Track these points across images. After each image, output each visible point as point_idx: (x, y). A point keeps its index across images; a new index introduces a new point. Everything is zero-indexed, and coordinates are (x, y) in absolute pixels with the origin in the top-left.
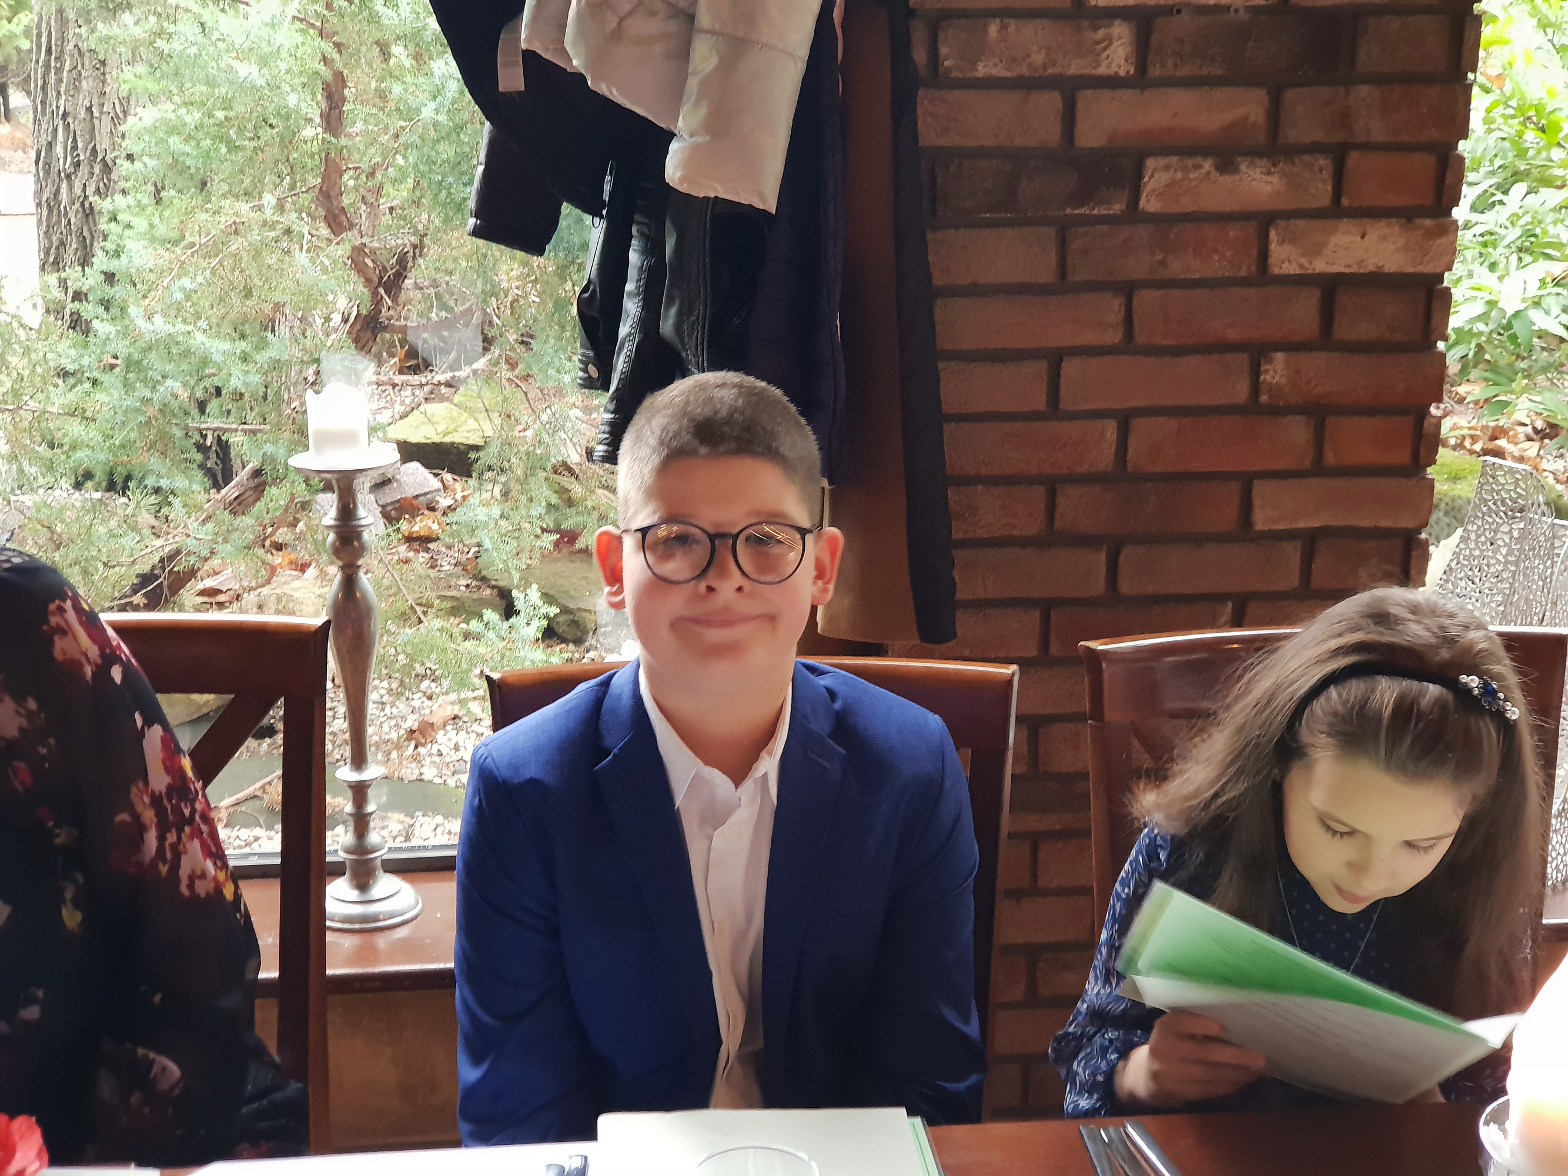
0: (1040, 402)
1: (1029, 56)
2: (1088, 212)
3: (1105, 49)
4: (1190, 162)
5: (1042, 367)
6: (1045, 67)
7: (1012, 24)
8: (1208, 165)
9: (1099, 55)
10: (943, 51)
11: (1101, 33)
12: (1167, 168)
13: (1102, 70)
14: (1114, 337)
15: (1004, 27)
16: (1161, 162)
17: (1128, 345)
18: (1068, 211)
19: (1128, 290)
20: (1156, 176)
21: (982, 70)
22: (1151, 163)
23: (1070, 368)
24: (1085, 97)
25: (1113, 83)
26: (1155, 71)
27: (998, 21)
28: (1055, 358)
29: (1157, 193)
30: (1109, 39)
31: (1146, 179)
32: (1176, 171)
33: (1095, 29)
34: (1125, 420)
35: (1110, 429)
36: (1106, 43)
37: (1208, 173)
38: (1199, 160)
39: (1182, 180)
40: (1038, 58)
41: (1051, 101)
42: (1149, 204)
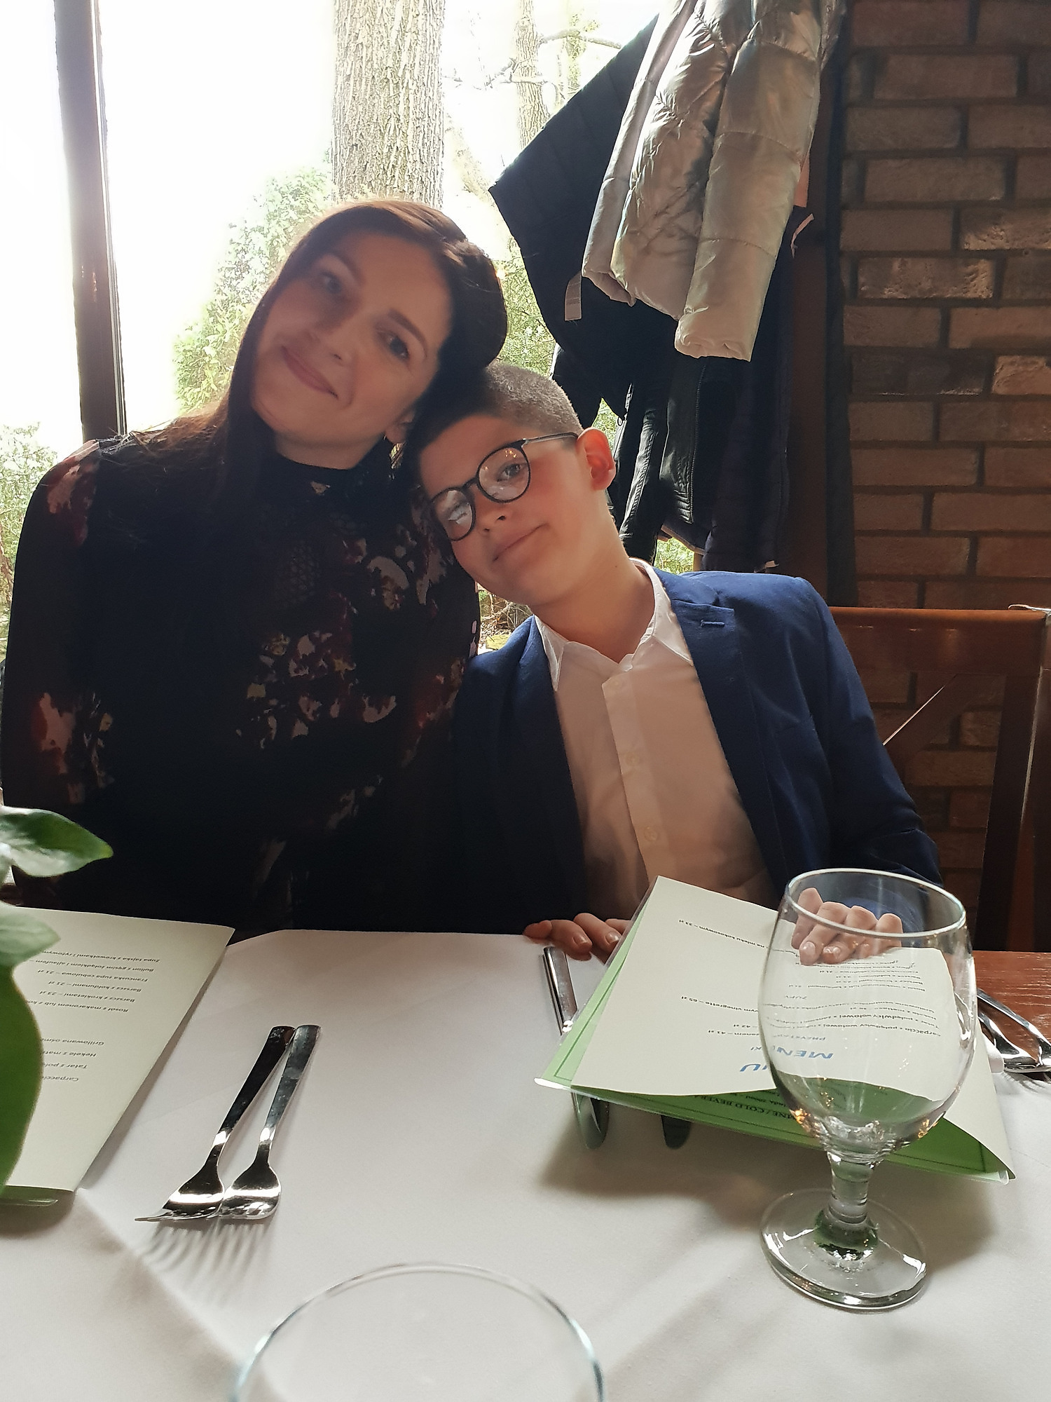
0: (917, 523)
1: (920, 284)
2: (956, 393)
3: (972, 280)
4: (1029, 360)
5: (919, 499)
6: (930, 291)
7: (909, 261)
8: (1041, 361)
9: (968, 283)
10: (862, 279)
11: (971, 268)
12: (1012, 363)
13: (970, 295)
14: (972, 480)
15: (903, 264)
16: (1009, 359)
17: (981, 485)
18: (942, 392)
19: (981, 448)
20: (1005, 369)
21: (887, 293)
22: (1002, 360)
23: (940, 501)
24: (958, 314)
25: (977, 303)
26: (1007, 295)
27: (900, 259)
28: (929, 494)
29: (1005, 380)
30: (976, 271)
31: (997, 371)
32: (1019, 365)
33: (967, 265)
34: (975, 538)
35: (965, 544)
36: (974, 275)
37: (1042, 367)
38: (1035, 359)
39: (1023, 372)
40: (927, 285)
41: (931, 316)
42: (999, 388)
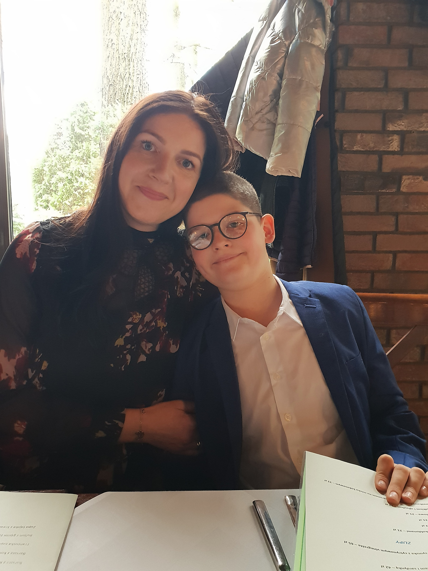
0: (370, 248)
1: (369, 144)
2: (385, 191)
3: (391, 143)
4: (416, 177)
5: (370, 237)
6: (374, 148)
7: (365, 135)
8: (421, 178)
9: (390, 145)
10: (344, 142)
12: (409, 179)
13: (390, 149)
14: (393, 229)
15: (362, 136)
16: (407, 177)
17: (396, 231)
18: (380, 191)
19: (396, 215)
20: (406, 181)
21: (355, 148)
22: (404, 177)
23: (379, 237)
24: (385, 157)
25: (393, 153)
26: (406, 150)
27: (361, 134)
28: (375, 235)
29: (406, 186)
30: (392, 140)
31: (403, 182)
32: (411, 180)
33: (389, 137)
34: (395, 254)
35: (391, 256)
37: (421, 181)
38: (418, 177)
39: (413, 183)
40: (372, 145)
41: (375, 158)
42: (403, 189)
